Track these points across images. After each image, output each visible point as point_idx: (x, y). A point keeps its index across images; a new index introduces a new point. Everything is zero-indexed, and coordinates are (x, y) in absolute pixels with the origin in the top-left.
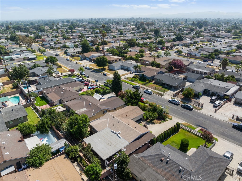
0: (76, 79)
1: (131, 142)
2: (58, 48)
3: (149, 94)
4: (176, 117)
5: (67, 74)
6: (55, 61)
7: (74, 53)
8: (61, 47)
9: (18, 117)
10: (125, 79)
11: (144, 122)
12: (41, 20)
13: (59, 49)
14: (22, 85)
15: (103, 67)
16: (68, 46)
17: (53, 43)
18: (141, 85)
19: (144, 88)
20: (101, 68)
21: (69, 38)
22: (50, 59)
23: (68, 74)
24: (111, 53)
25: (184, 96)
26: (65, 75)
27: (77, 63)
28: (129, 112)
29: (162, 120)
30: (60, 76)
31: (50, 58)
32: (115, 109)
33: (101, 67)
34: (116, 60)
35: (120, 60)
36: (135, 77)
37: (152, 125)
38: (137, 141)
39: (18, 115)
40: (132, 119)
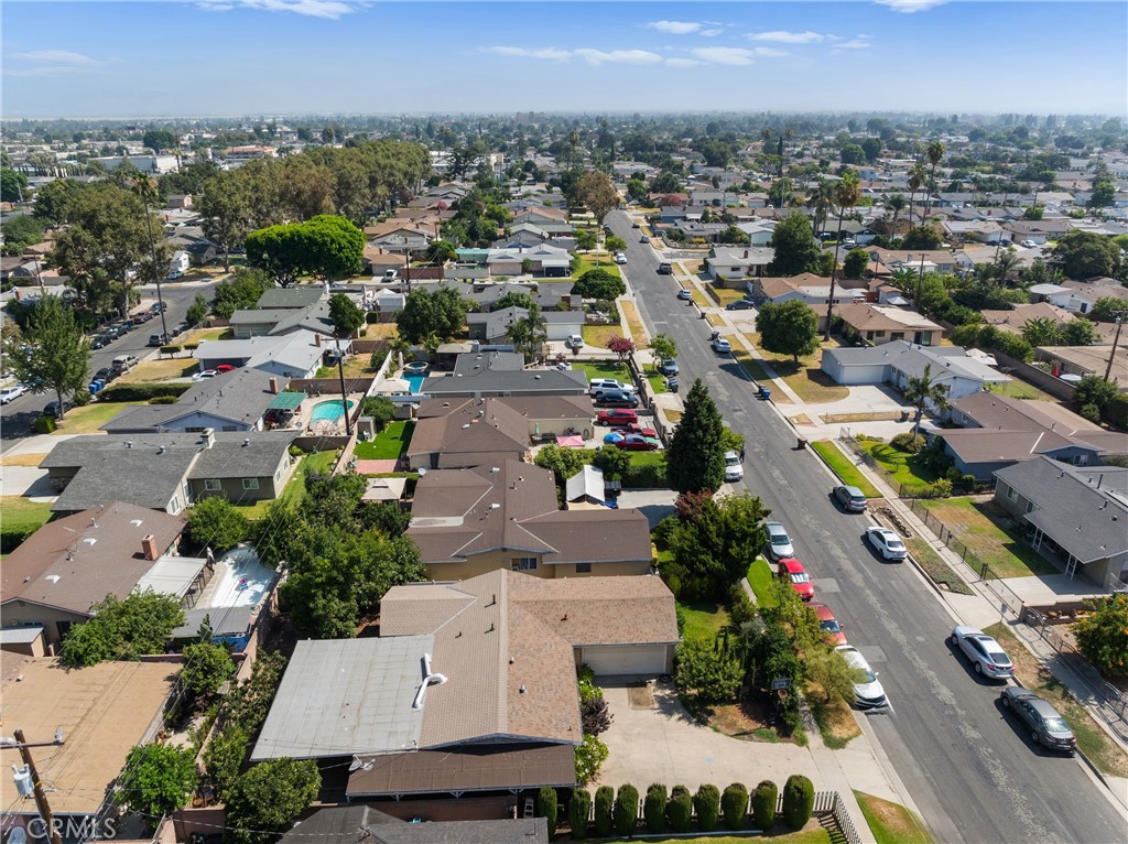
0: (604, 385)
1: (428, 744)
2: (694, 240)
3: (879, 556)
4: (886, 746)
5: (597, 358)
6: (608, 292)
7: (733, 269)
8: (715, 236)
9: (240, 473)
10: (842, 439)
11: (665, 688)
12: (769, 112)
13: (701, 243)
14: (407, 366)
15: (791, 357)
16: (750, 236)
17: (699, 216)
18: (890, 495)
19: (892, 518)
20: (781, 357)
21: (794, 200)
22: (591, 281)
23: (603, 358)
24: (904, 295)
25: (1080, 645)
26: (588, 358)
27: (703, 316)
28: (597, 604)
29: (769, 726)
30: (568, 357)
31: (594, 277)
32: (583, 569)
33: (787, 354)
34: (897, 336)
35: (920, 337)
36: (904, 442)
37: (684, 723)
38: (459, 755)
39: (246, 467)
40: (578, 641)
